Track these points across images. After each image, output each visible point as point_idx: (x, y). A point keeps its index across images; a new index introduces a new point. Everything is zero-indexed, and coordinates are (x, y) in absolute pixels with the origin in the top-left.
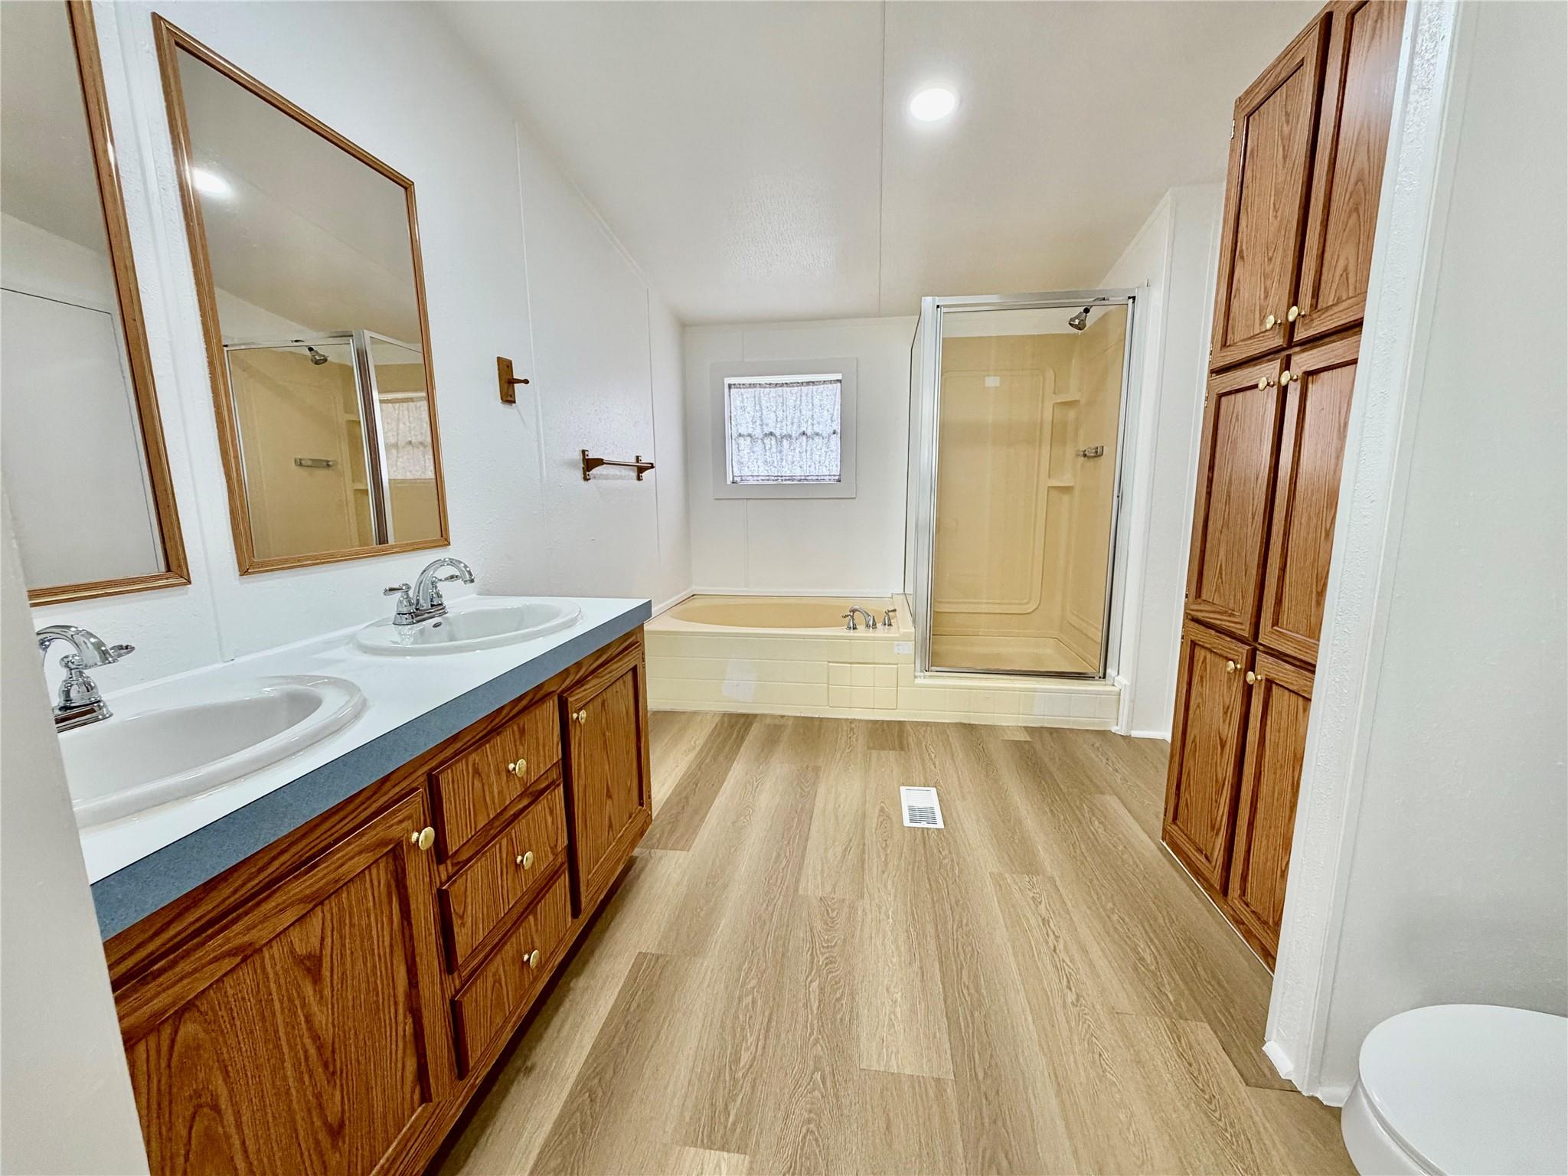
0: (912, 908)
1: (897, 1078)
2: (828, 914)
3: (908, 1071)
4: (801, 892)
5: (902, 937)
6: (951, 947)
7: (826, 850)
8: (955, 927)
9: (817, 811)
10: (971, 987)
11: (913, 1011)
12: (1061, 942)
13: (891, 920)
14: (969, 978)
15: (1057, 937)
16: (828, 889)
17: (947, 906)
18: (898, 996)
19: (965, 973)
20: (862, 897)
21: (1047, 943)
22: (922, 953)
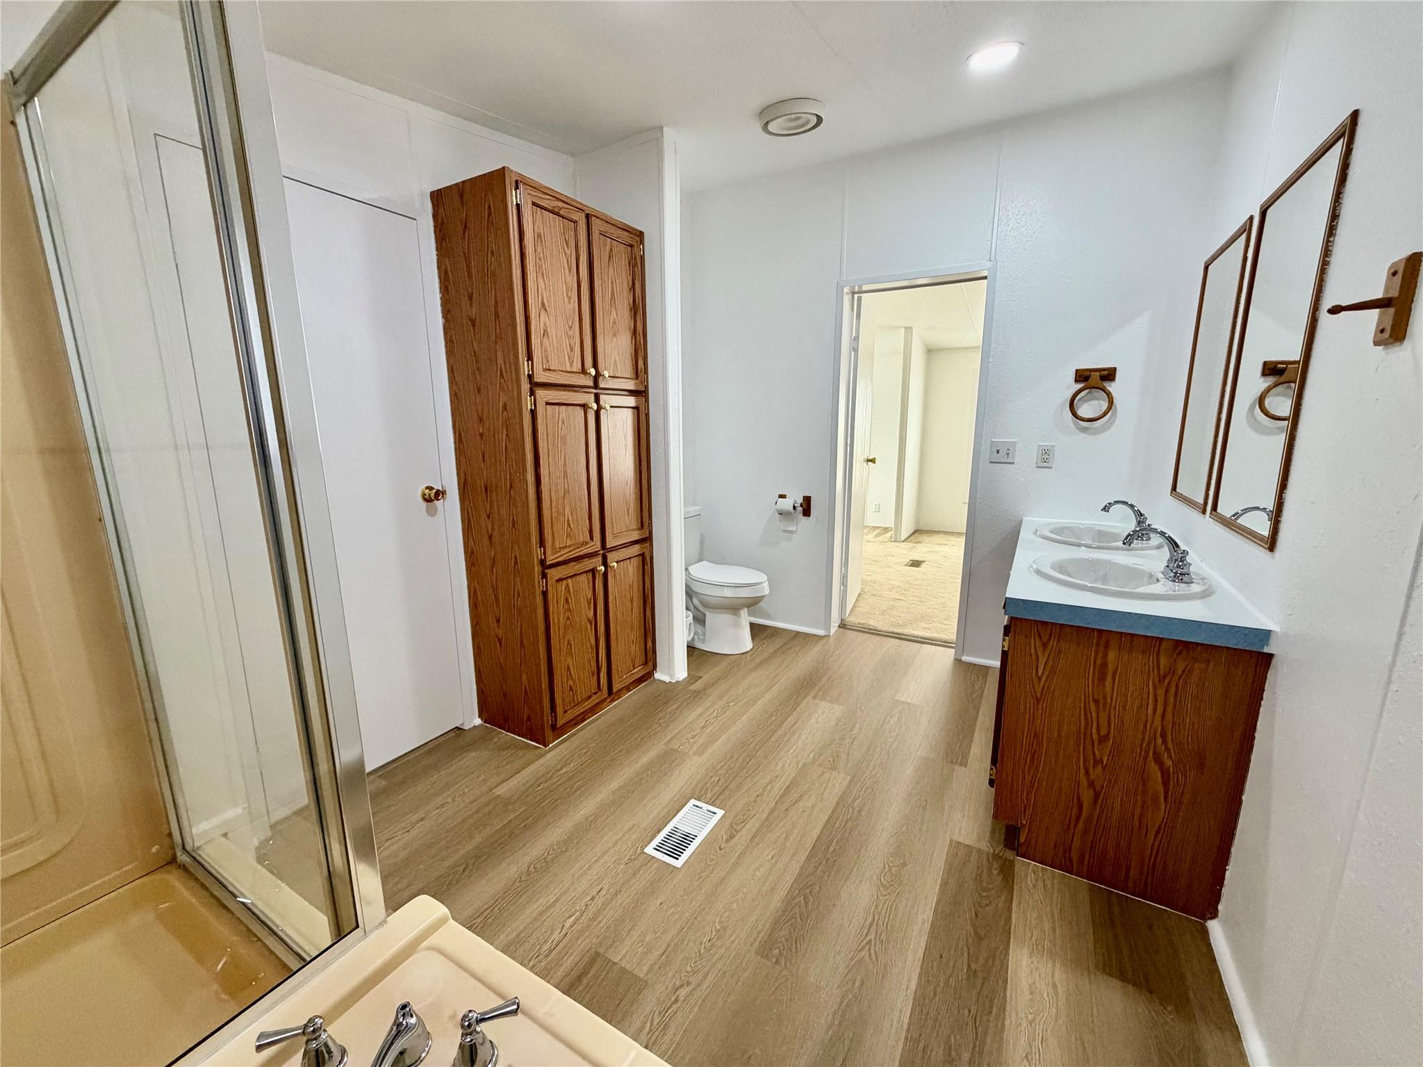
7: (813, 807)
9: (802, 857)
11: (809, 715)
13: (795, 747)
16: (827, 776)
20: (803, 765)
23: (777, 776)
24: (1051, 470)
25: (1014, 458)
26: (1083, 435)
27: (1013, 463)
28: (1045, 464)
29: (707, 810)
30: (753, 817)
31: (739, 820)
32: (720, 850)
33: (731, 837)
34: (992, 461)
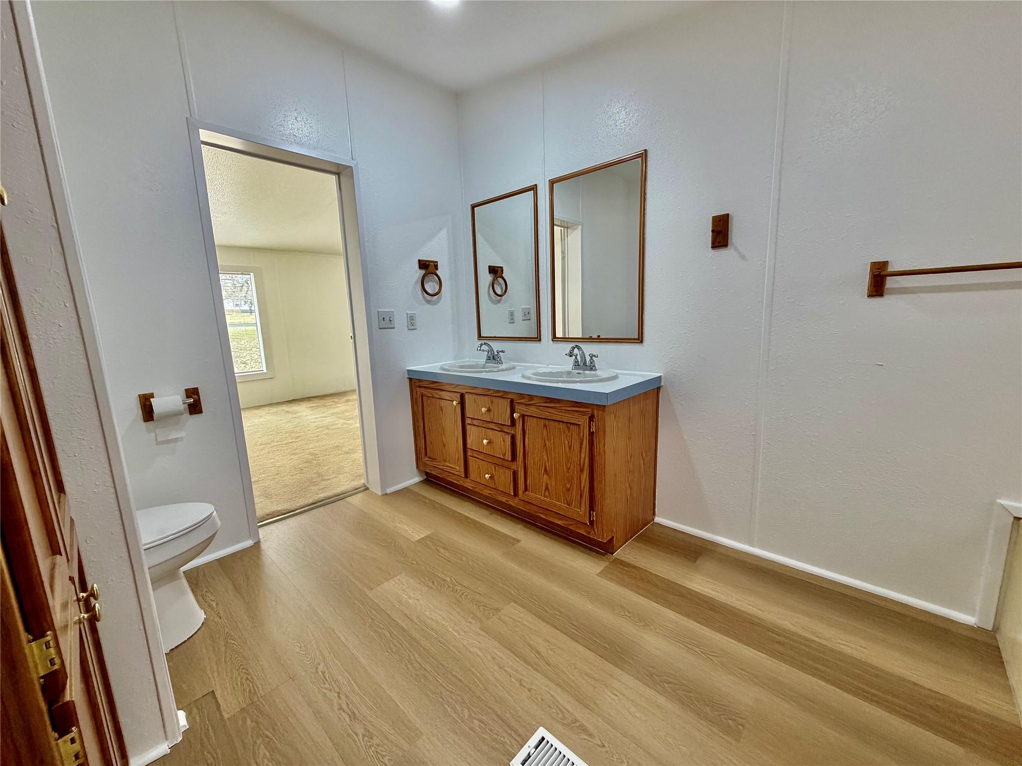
0: (448, 647)
1: (387, 580)
2: (484, 606)
3: (385, 584)
4: (513, 604)
5: (435, 626)
6: (405, 643)
8: (412, 657)
10: (380, 631)
11: (400, 602)
12: (336, 707)
13: (450, 630)
14: (384, 634)
15: (341, 708)
17: (428, 667)
18: (411, 601)
19: (387, 634)
20: (482, 630)
21: (347, 697)
22: (417, 626)
23: (493, 658)
24: (416, 331)
25: (394, 325)
26: (428, 306)
27: (394, 328)
28: (413, 327)
29: (536, 747)
30: (555, 699)
31: (557, 713)
32: (604, 746)
33: (584, 729)
34: (381, 327)
